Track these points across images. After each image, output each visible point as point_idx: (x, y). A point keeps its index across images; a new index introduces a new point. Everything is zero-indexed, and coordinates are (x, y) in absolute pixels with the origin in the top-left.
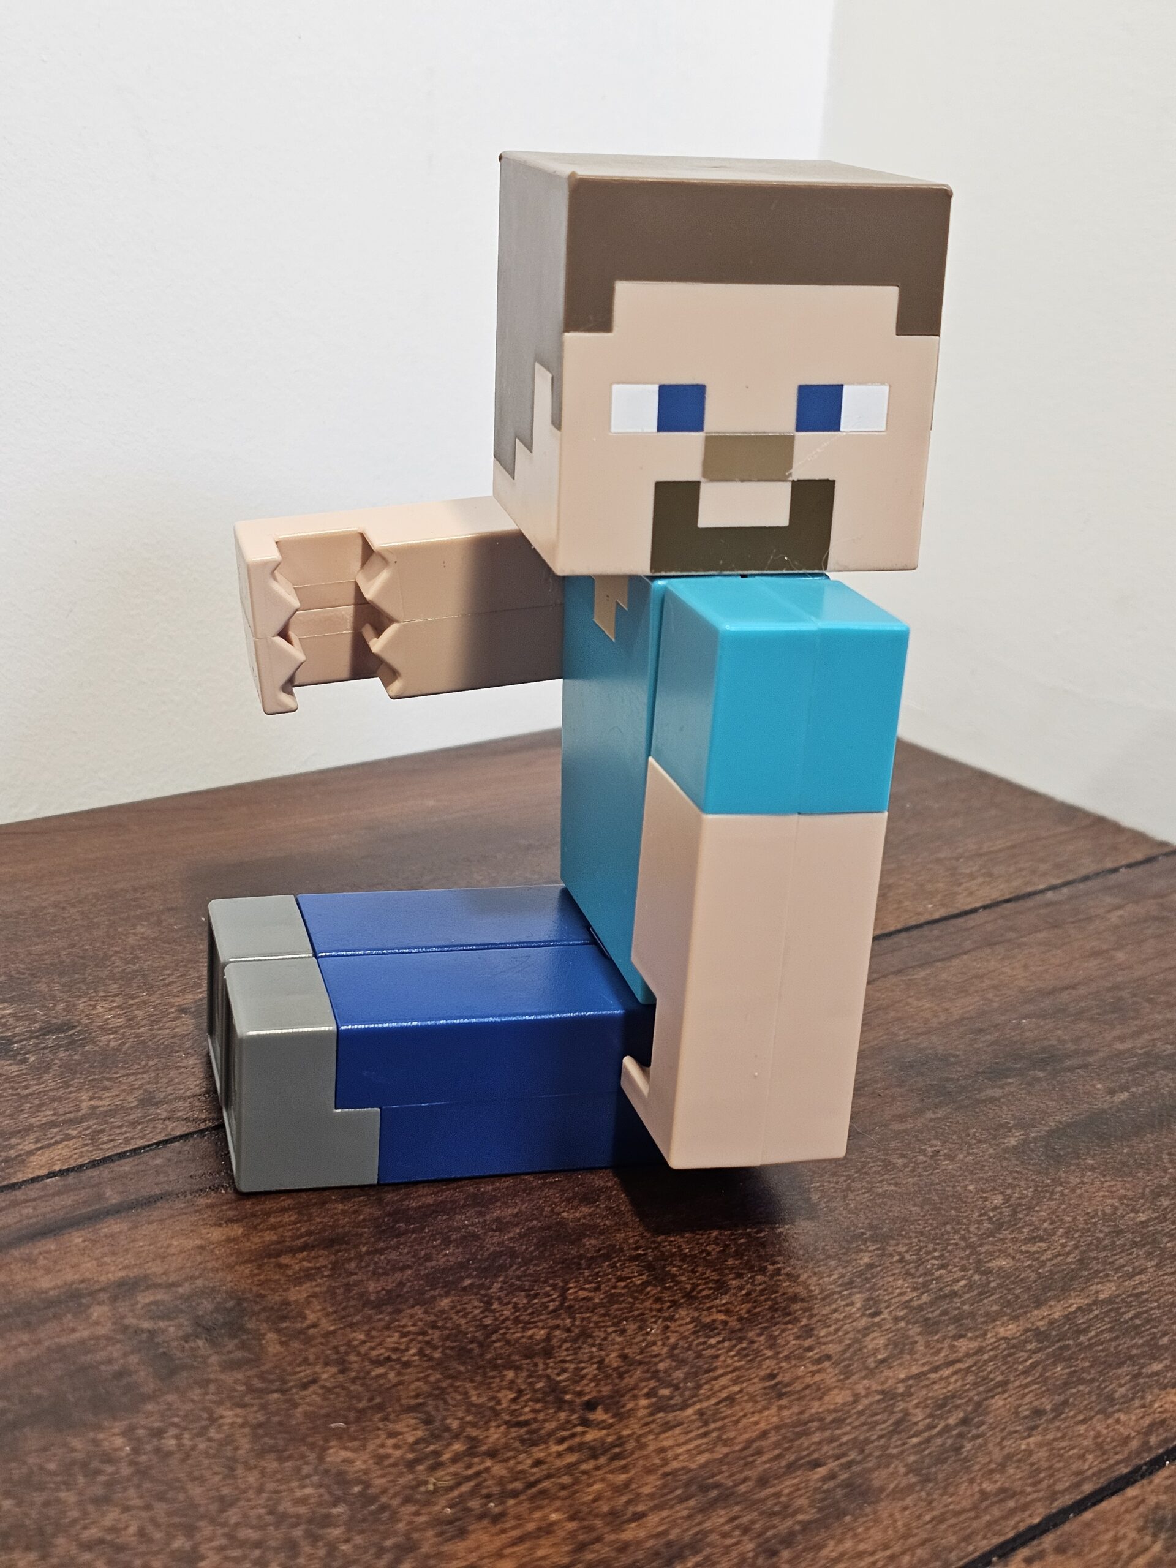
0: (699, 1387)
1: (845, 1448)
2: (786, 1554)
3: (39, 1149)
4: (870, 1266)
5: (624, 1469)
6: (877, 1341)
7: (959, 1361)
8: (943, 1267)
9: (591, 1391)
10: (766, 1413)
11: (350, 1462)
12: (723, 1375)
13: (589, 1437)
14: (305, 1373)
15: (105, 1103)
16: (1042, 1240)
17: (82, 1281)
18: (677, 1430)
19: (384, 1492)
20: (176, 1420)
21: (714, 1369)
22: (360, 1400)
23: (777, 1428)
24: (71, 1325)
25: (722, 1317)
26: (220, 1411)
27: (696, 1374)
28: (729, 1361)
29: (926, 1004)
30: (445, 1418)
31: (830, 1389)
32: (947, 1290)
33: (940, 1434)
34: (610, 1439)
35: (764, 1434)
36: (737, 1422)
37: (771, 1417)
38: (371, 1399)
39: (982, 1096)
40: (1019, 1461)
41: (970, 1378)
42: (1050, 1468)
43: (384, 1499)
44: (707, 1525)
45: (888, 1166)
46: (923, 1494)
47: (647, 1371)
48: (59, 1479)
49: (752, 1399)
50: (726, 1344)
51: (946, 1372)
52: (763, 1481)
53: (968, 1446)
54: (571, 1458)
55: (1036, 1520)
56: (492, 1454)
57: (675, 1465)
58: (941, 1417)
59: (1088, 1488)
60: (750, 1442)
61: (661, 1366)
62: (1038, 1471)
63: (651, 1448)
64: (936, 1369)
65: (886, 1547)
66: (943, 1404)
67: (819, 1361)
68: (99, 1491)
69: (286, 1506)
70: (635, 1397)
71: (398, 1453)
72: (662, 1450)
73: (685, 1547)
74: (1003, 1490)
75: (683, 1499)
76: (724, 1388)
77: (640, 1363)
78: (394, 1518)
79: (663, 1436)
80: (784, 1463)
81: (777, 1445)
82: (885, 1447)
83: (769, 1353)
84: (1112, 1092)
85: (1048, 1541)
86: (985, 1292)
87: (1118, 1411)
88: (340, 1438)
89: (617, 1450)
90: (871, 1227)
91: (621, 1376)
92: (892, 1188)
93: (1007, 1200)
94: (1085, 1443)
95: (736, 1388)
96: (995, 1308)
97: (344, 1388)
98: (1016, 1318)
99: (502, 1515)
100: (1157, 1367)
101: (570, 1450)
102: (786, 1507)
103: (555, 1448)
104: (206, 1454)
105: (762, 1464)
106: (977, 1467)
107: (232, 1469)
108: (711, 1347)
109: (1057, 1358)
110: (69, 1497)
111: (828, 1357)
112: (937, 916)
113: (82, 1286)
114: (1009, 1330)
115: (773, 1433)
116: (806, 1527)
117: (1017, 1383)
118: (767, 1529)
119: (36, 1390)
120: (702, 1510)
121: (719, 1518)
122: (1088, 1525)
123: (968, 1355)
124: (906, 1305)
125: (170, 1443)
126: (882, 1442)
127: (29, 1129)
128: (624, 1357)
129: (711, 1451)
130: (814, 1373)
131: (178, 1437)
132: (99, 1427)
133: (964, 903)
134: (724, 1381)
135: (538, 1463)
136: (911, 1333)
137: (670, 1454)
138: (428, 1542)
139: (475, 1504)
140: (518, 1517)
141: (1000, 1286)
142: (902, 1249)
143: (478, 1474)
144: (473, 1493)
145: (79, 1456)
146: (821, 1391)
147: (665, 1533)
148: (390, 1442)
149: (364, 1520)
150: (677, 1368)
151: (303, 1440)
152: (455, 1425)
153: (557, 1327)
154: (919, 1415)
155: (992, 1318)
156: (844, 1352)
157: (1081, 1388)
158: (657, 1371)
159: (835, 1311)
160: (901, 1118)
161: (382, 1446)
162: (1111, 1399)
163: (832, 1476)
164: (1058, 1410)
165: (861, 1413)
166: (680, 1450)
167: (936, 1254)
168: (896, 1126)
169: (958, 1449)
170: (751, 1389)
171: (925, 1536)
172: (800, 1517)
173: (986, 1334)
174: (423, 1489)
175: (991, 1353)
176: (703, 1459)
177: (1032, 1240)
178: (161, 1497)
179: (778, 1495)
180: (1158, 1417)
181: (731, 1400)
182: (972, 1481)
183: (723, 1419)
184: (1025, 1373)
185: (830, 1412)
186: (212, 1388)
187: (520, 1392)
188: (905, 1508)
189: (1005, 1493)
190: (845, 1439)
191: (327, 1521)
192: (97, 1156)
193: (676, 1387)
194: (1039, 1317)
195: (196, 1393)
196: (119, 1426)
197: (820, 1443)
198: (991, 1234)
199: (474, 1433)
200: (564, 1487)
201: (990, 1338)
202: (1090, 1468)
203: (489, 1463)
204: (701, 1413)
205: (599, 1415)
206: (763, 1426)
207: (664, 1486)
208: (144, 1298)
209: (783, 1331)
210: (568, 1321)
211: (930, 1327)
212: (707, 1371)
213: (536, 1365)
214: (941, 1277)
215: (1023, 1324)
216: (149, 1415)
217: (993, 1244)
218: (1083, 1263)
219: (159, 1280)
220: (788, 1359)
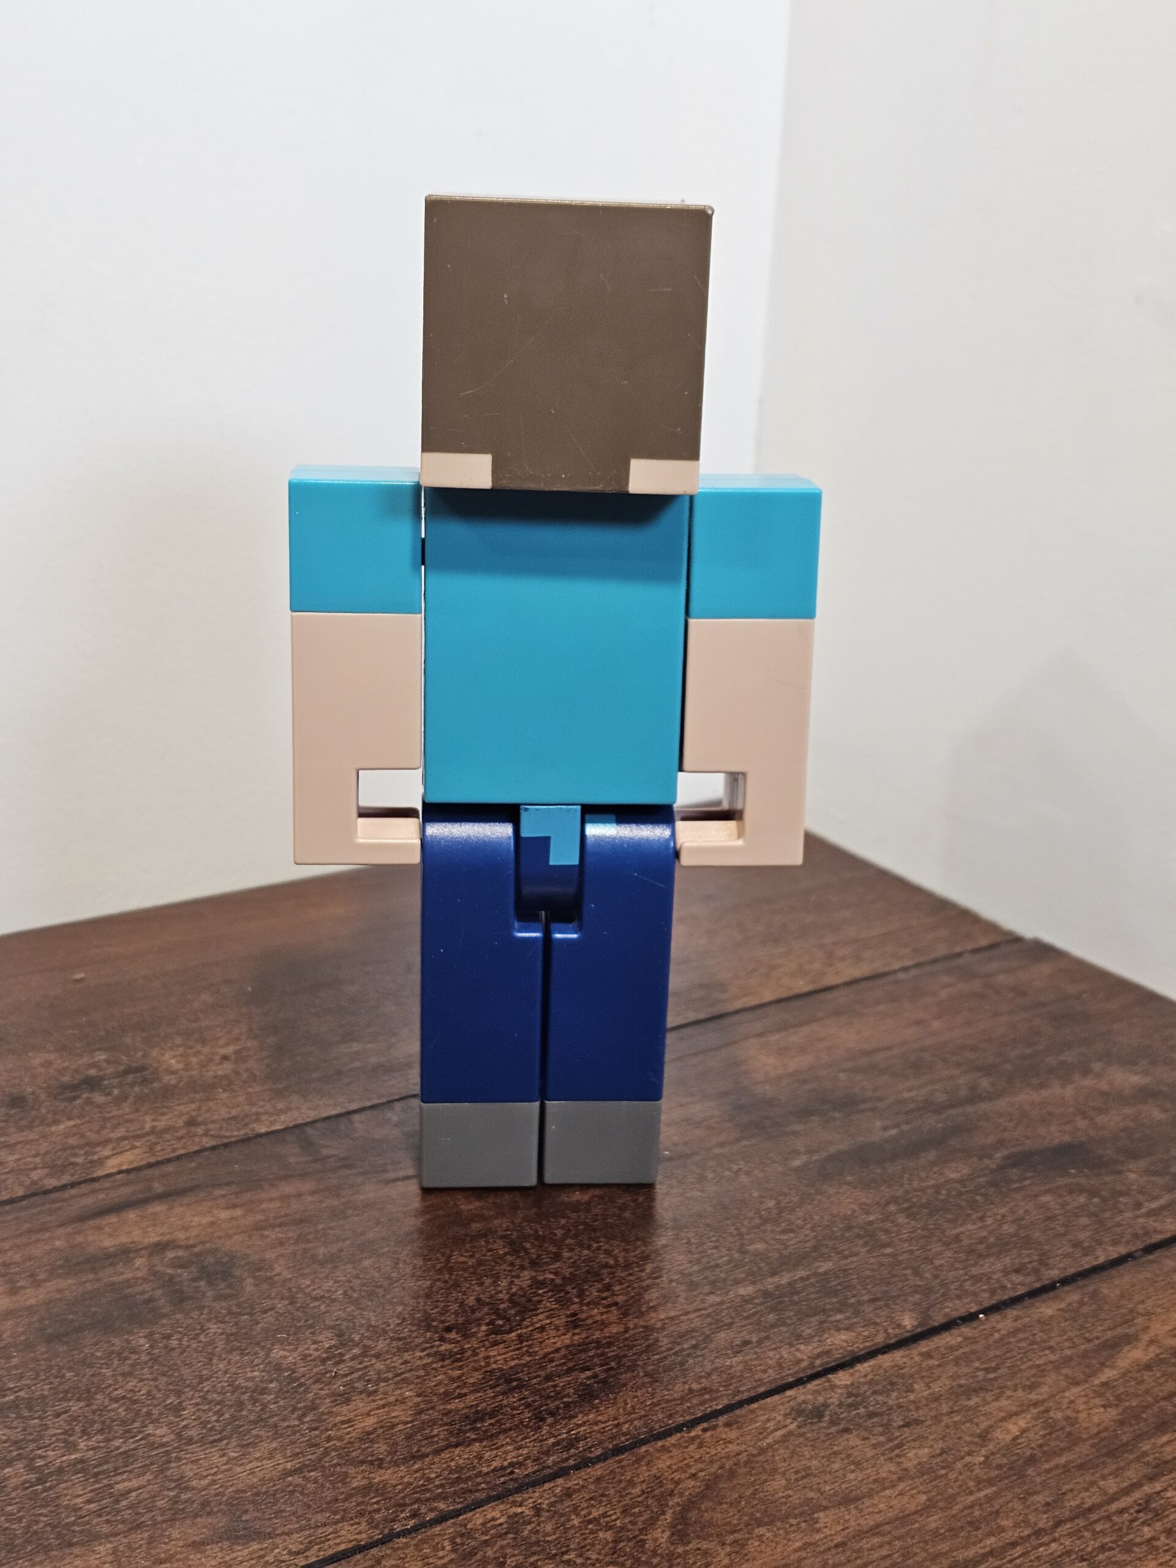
0: (524, 1319)
1: (608, 1360)
2: (550, 1420)
3: (113, 1155)
5: (460, 1368)
7: (704, 1309)
8: (716, 1247)
9: (451, 1319)
10: (562, 1337)
11: (285, 1357)
12: (542, 1313)
13: (442, 1348)
14: (267, 1303)
15: (162, 1124)
16: (792, 1231)
17: (132, 1243)
18: (501, 1346)
19: (303, 1376)
20: (180, 1329)
21: (538, 1309)
22: (299, 1321)
23: (567, 1347)
24: (121, 1270)
25: (551, 1276)
26: (209, 1325)
27: (524, 1312)
28: (548, 1305)
29: (771, 1060)
30: (351, 1334)
31: (611, 1324)
32: (713, 1263)
33: (676, 1354)
34: (455, 1350)
35: (558, 1350)
36: (541, 1342)
37: (567, 1339)
38: (307, 1321)
39: (789, 1129)
40: (721, 1372)
41: (708, 1320)
42: (742, 1376)
43: (302, 1380)
44: (504, 1402)
45: (702, 1179)
46: (650, 1389)
47: (492, 1309)
48: (102, 1361)
49: (557, 1328)
50: (550, 1294)
51: (693, 1316)
52: (548, 1378)
53: (691, 1361)
54: (427, 1361)
55: (720, 1407)
56: (377, 1356)
57: (494, 1366)
58: (679, 1344)
59: (762, 1389)
60: (546, 1355)
61: (502, 1306)
62: (732, 1378)
63: (481, 1356)
64: (687, 1313)
65: (615, 1419)
66: (683, 1336)
67: (609, 1306)
68: (127, 1369)
69: (240, 1381)
70: (479, 1325)
71: (317, 1354)
72: (488, 1357)
73: (485, 1414)
74: (704, 1389)
75: (493, 1387)
76: (540, 1320)
77: (488, 1304)
78: (306, 1391)
79: (491, 1349)
80: (565, 1368)
81: (564, 1357)
82: (635, 1361)
83: (576, 1300)
84: (885, 1128)
85: (722, 1419)
86: (738, 1265)
87: (801, 1343)
88: (282, 1344)
89: (458, 1356)
90: (675, 1220)
91: (473, 1312)
92: (699, 1193)
93: (778, 1203)
94: (770, 1362)
95: (548, 1321)
96: (743, 1275)
97: (290, 1313)
98: (753, 1283)
99: (375, 1391)
100: (839, 1317)
101: (429, 1355)
102: (558, 1393)
103: (418, 1354)
104: (196, 1350)
105: (550, 1368)
106: (691, 1374)
107: (211, 1360)
108: (539, 1295)
109: (773, 1309)
110: (108, 1372)
111: (616, 1304)
112: (805, 989)
113: (132, 1246)
115: (563, 1349)
116: (567, 1405)
117: (739, 1324)
118: (542, 1406)
119: (93, 1309)
120: (503, 1394)
121: (513, 1399)
122: (752, 1412)
123: (712, 1305)
124: (681, 1273)
125: (174, 1343)
126: (635, 1357)
127: (108, 1141)
128: (478, 1300)
129: (519, 1359)
130: (602, 1314)
131: (180, 1340)
132: (131, 1333)
133: (830, 980)
134: (541, 1317)
135: (406, 1362)
136: (678, 1290)
137: (492, 1360)
138: (325, 1405)
139: (359, 1385)
140: (385, 1393)
141: (751, 1261)
142: (690, 1235)
143: (366, 1367)
144: (360, 1378)
145: (117, 1348)
146: (604, 1325)
147: (477, 1405)
148: (314, 1347)
149: (288, 1392)
150: (513, 1307)
151: (258, 1343)
152: (357, 1338)
153: (439, 1280)
155: (737, 1282)
156: (627, 1301)
157: (782, 1328)
158: (499, 1309)
159: (631, 1274)
160: (722, 1145)
161: (308, 1349)
162: (799, 1336)
163: (594, 1376)
164: (760, 1342)
165: (626, 1339)
166: (499, 1358)
167: (714, 1239)
168: (718, 1151)
169: (682, 1364)
170: (557, 1322)
171: (643, 1413)
172: (565, 1400)
173: (728, 1292)
174: (328, 1375)
175: (728, 1305)
176: (513, 1363)
177: (785, 1231)
178: (164, 1374)
179: (555, 1386)
180: (827, 1348)
181: (542, 1329)
182: (685, 1383)
183: (534, 1339)
184: (747, 1318)
185: (606, 1338)
186: (206, 1311)
187: (404, 1319)
188: (637, 1397)
189: (705, 1390)
190: (611, 1354)
191: (264, 1391)
192: (153, 1160)
193: (508, 1320)
194: (770, 1283)
195: (195, 1314)
196: (144, 1332)
197: (593, 1357)
198: (758, 1227)
199: (369, 1343)
200: (418, 1377)
201: (732, 1295)
202: (768, 1377)
203: (374, 1361)
204: (520, 1336)
205: (453, 1335)
206: (558, 1345)
207: (483, 1378)
208: (170, 1255)
209: (591, 1286)
210: (447, 1276)
211: (693, 1286)
212: (532, 1310)
213: (419, 1303)
214: (712, 1254)
215: (759, 1286)
216: (163, 1326)
217: (756, 1233)
218: (815, 1248)
219: (182, 1243)
220: (588, 1304)
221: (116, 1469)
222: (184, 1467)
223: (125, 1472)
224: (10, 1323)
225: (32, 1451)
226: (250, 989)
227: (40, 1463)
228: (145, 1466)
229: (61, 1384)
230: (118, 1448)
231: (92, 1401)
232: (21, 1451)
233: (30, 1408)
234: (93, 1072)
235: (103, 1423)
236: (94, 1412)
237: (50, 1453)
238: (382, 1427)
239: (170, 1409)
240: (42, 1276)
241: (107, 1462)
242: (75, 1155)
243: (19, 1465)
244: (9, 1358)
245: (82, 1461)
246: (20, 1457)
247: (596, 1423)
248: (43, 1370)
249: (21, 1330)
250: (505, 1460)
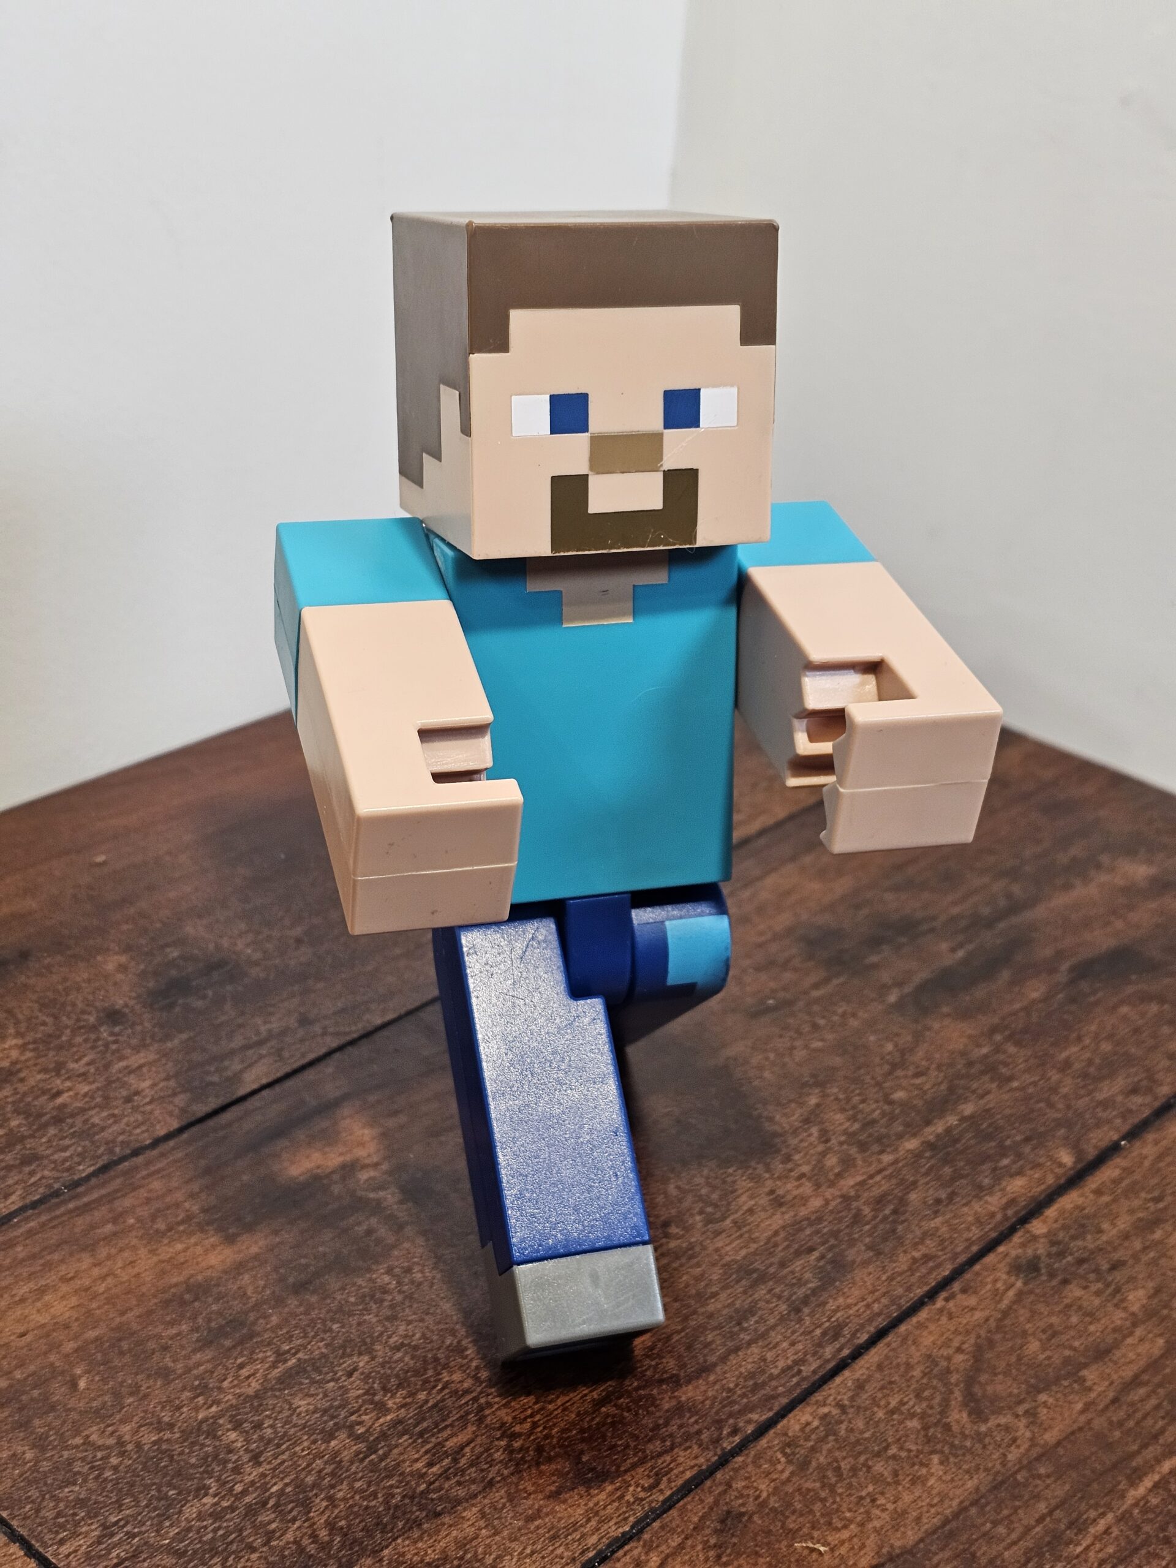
0: (729, 1204)
1: (826, 1237)
2: (806, 1310)
3: (246, 1068)
4: (818, 1105)
5: (698, 1265)
6: (831, 1161)
7: (885, 1169)
8: (863, 1101)
10: (774, 1218)
12: (742, 1194)
15: (275, 1025)
16: (922, 1074)
17: (318, 1167)
18: (723, 1236)
20: (416, 1260)
21: (735, 1191)
23: (784, 1227)
27: (725, 1195)
28: (743, 1184)
29: (816, 886)
31: (809, 1197)
32: (869, 1119)
33: (881, 1222)
34: (684, 1245)
35: (776, 1233)
36: (758, 1226)
37: (778, 1220)
39: (867, 962)
40: (932, 1235)
41: (894, 1181)
42: (951, 1237)
44: (756, 1296)
45: (815, 1027)
46: (878, 1263)
47: (695, 1196)
48: (360, 1307)
49: (764, 1210)
50: (739, 1172)
51: (878, 1178)
52: (783, 1264)
53: (900, 1228)
55: (947, 1273)
57: (728, 1259)
58: (880, 1211)
59: (975, 1249)
60: (769, 1240)
61: (703, 1192)
62: (944, 1240)
63: (710, 1249)
64: (871, 1177)
65: (863, 1299)
66: (880, 1201)
67: (799, 1178)
68: (388, 1312)
70: (692, 1215)
72: (717, 1250)
73: (746, 1312)
74: (925, 1256)
75: (738, 1281)
76: (745, 1203)
77: (689, 1191)
79: (716, 1240)
80: (792, 1250)
81: (786, 1239)
82: (849, 1234)
83: (767, 1176)
84: (953, 950)
85: (956, 1286)
86: (893, 1119)
87: (986, 1195)
90: (813, 1076)
92: (821, 1043)
93: (896, 1046)
94: (969, 1219)
95: (752, 1203)
96: (901, 1128)
98: (914, 1135)
100: (1005, 1162)
102: (800, 1279)
105: (779, 1254)
106: (907, 1242)
108: (731, 1175)
109: (946, 1161)
110: (370, 1318)
111: (803, 1175)
113: (319, 1171)
114: (912, 1144)
115: (781, 1231)
116: (814, 1292)
117: (923, 1182)
118: (791, 1296)
120: (751, 1287)
121: (762, 1292)
122: (978, 1274)
123: (889, 1165)
124: (845, 1132)
126: (848, 1230)
127: (233, 1052)
129: (746, 1247)
130: (797, 1188)
131: (422, 1272)
132: (369, 1270)
134: (744, 1198)
136: (851, 1152)
137: (723, 1251)
141: (902, 1112)
142: (835, 1091)
145: (366, 1290)
146: (804, 1200)
147: (733, 1304)
150: (713, 1192)
154: (866, 1210)
155: (900, 1136)
157: (962, 1181)
158: (701, 1195)
159: (801, 1141)
160: (816, 986)
162: (980, 1188)
163: (822, 1257)
164: (951, 1197)
165: (832, 1212)
166: (728, 1248)
167: (857, 1092)
168: (816, 994)
169: (894, 1231)
170: (761, 1203)
171: (884, 1290)
172: (809, 1285)
173: (897, 1148)
175: (904, 1162)
176: (743, 1252)
177: (917, 1075)
178: (427, 1313)
179: (793, 1272)
180: (1011, 1196)
181: (751, 1211)
182: (906, 1252)
183: (749, 1224)
184: (926, 1174)
185: (813, 1213)
188: (870, 1274)
189: (927, 1258)
190: (825, 1230)
192: (288, 1069)
193: (716, 1206)
194: (929, 1134)
196: (382, 1269)
197: (811, 1235)
198: (890, 1073)
201: (901, 1151)
202: (975, 1235)
204: (734, 1222)
206: (775, 1227)
207: (725, 1273)
208: (363, 1176)
209: (772, 1159)
211: (863, 1147)
212: (732, 1192)
214: (864, 1109)
215: (921, 1138)
216: (398, 1258)
217: (892, 1080)
218: (951, 1090)
219: (367, 1161)
220: (779, 1178)
221: (436, 1425)
222: (498, 1413)
223: (446, 1427)
224: (246, 1278)
225: (346, 1417)
226: (283, 856)
227: (361, 1430)
228: (462, 1417)
229: (333, 1338)
230: (427, 1401)
231: (375, 1354)
232: (336, 1420)
233: (318, 1370)
234: (174, 973)
235: (397, 1376)
236: (383, 1365)
237: (364, 1417)
238: (659, 1340)
239: (452, 1351)
240: (249, 1219)
241: (424, 1419)
242: (208, 1073)
243: (342, 1435)
244: (266, 1317)
245: (400, 1422)
246: (338, 1427)
247: (849, 1307)
248: (308, 1326)
249: (262, 1283)
250: (787, 1358)
